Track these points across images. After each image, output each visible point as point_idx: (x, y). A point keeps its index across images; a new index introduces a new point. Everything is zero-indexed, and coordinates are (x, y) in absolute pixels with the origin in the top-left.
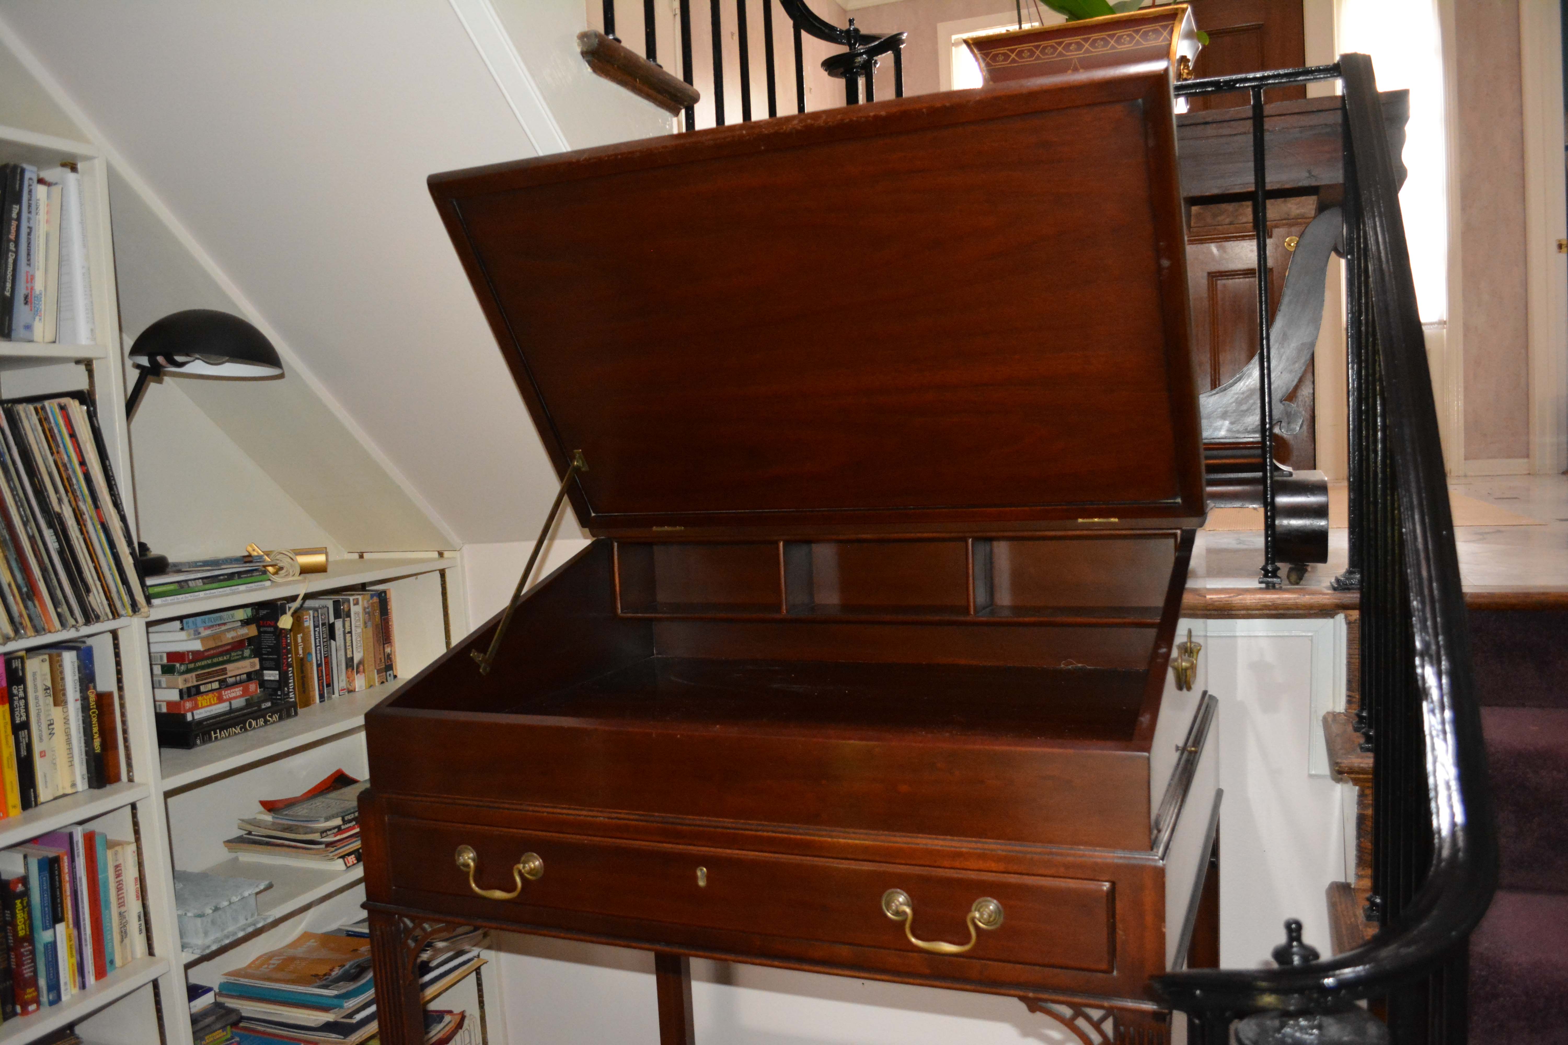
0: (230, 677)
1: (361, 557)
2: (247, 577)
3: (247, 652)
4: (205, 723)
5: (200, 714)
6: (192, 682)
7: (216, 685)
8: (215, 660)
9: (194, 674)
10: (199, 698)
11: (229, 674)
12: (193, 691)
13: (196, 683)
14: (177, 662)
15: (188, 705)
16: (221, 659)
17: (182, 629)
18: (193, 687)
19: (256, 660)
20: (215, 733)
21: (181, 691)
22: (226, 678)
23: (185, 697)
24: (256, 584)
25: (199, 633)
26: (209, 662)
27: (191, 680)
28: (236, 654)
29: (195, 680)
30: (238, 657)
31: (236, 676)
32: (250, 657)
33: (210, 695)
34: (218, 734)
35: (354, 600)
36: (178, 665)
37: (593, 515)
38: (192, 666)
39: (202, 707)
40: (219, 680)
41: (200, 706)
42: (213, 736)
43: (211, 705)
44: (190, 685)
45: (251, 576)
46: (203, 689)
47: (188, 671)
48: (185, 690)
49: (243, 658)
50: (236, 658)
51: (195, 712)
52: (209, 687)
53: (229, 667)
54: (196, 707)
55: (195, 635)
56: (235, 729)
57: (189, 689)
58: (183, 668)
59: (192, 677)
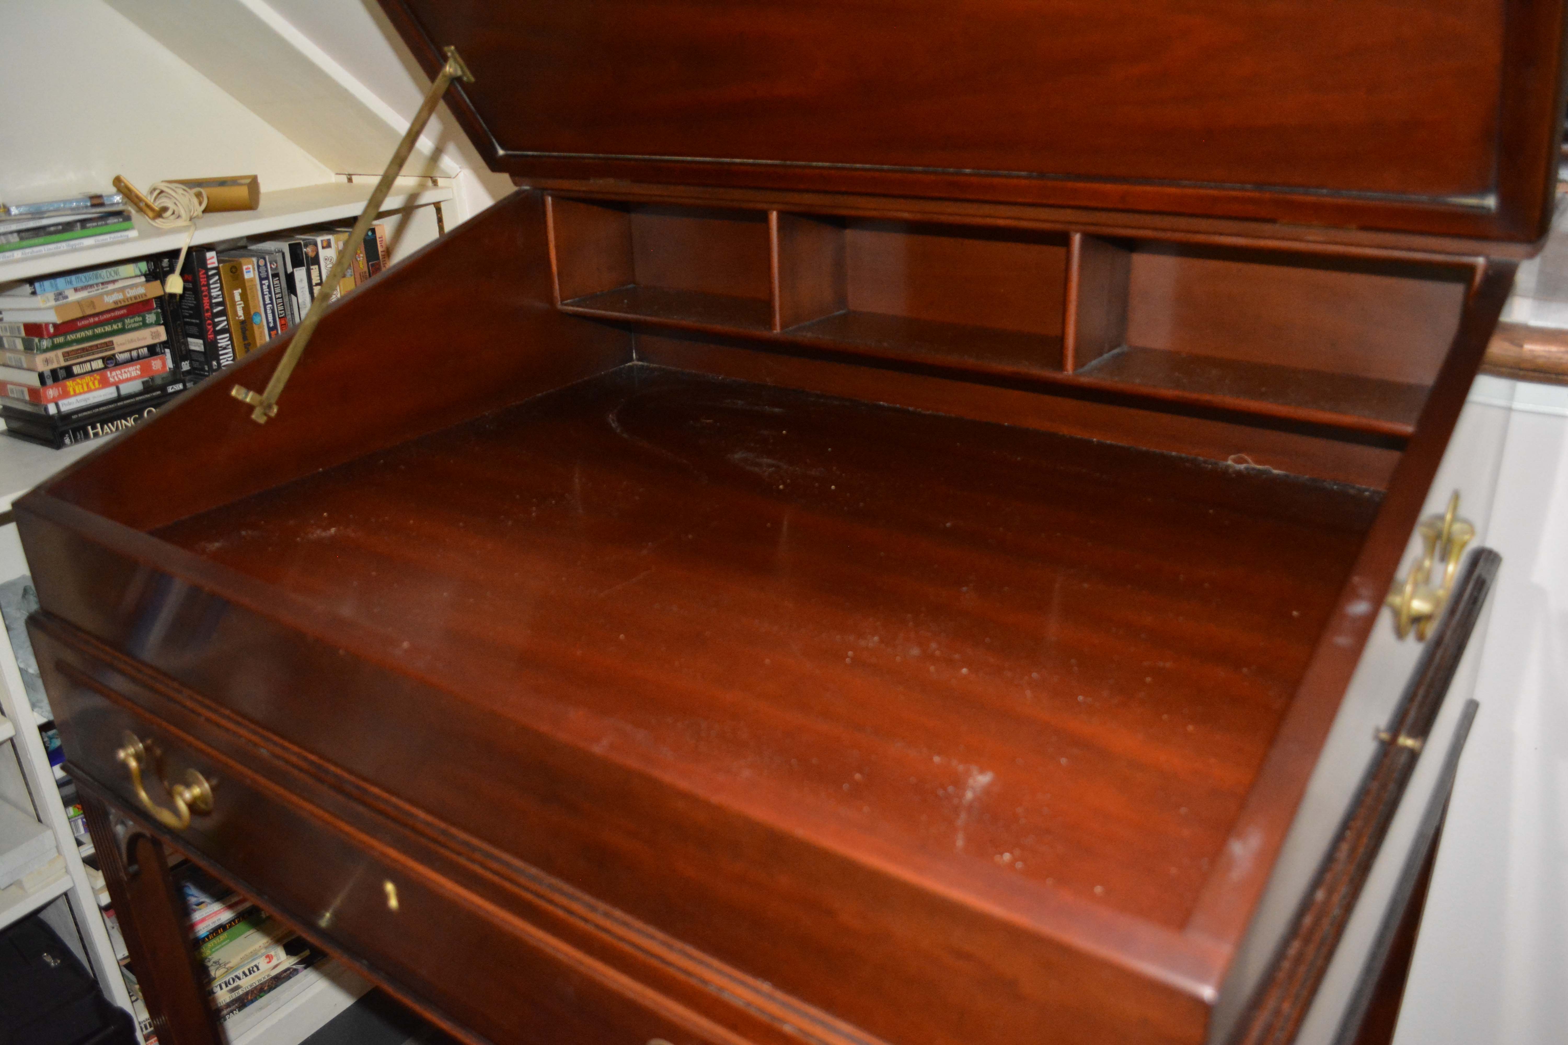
0: (120, 353)
1: (350, 180)
2: (97, 226)
3: (151, 318)
4: (74, 417)
5: (68, 405)
6: (58, 362)
7: (99, 364)
8: (99, 331)
9: (60, 352)
10: (70, 383)
11: (118, 349)
12: (62, 374)
13: (63, 364)
14: (37, 336)
15: (51, 393)
16: (108, 328)
17: (34, 293)
18: (61, 368)
19: (162, 330)
20: (94, 428)
21: (41, 376)
22: (114, 355)
23: (49, 381)
24: (112, 235)
25: (66, 297)
26: (89, 333)
27: (57, 360)
28: (132, 321)
29: (61, 359)
30: (137, 325)
31: (130, 351)
32: (157, 323)
33: (88, 378)
34: (99, 429)
35: (322, 241)
36: (36, 340)
37: (501, 152)
38: (61, 340)
39: (75, 394)
40: (103, 358)
41: (72, 393)
42: (91, 432)
43: (90, 390)
44: (55, 366)
45: (106, 224)
46: (76, 370)
47: (55, 347)
48: (47, 373)
49: (145, 325)
50: (133, 326)
51: (60, 403)
52: (87, 367)
53: (117, 340)
54: (66, 395)
55: (56, 300)
56: (127, 420)
57: (54, 372)
58: (45, 343)
59: (57, 356)
